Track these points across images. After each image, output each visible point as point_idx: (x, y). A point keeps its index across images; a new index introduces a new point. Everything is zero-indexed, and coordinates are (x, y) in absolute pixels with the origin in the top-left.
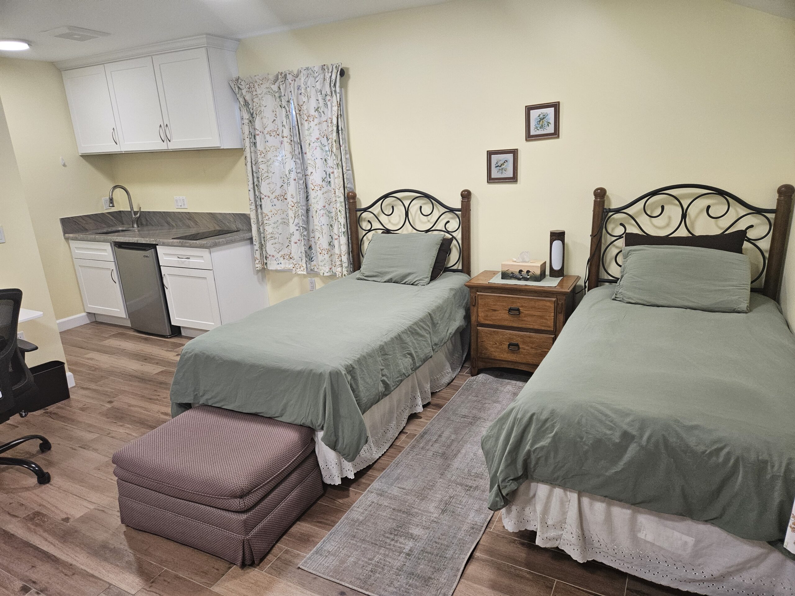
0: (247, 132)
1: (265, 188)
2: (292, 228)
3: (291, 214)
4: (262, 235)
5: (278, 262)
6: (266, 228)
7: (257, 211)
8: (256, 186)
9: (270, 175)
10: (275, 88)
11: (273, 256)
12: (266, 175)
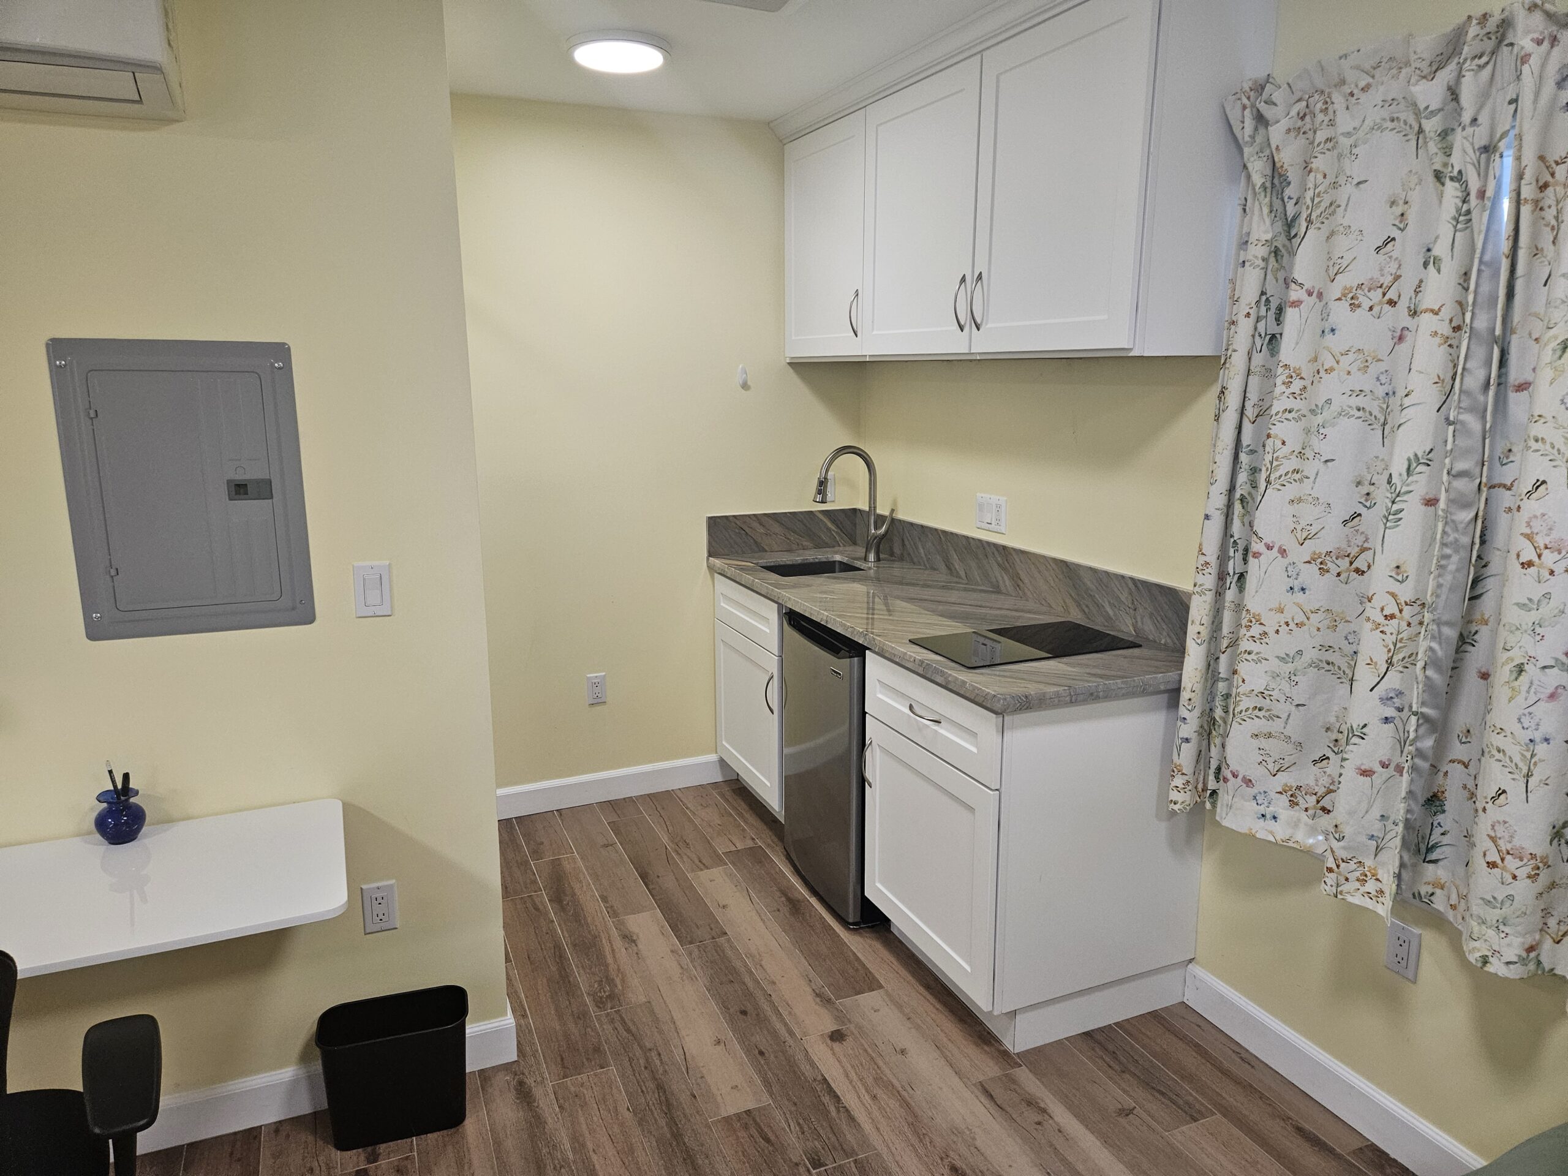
1: (1272, 515)
2: (1366, 706)
3: (1374, 645)
4: (1221, 686)
5: (1262, 809)
6: (1244, 668)
7: (1219, 594)
8: (1239, 503)
9: (1311, 467)
10: (1433, 91)
11: (1248, 782)
12: (1293, 463)
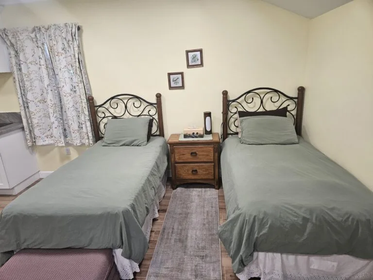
0: (14, 63)
1: (30, 96)
2: (53, 119)
3: (51, 111)
4: (30, 125)
5: (43, 140)
6: (33, 120)
7: (25, 110)
8: (24, 95)
9: (33, 88)
10: (33, 35)
11: (40, 137)
12: (30, 88)
